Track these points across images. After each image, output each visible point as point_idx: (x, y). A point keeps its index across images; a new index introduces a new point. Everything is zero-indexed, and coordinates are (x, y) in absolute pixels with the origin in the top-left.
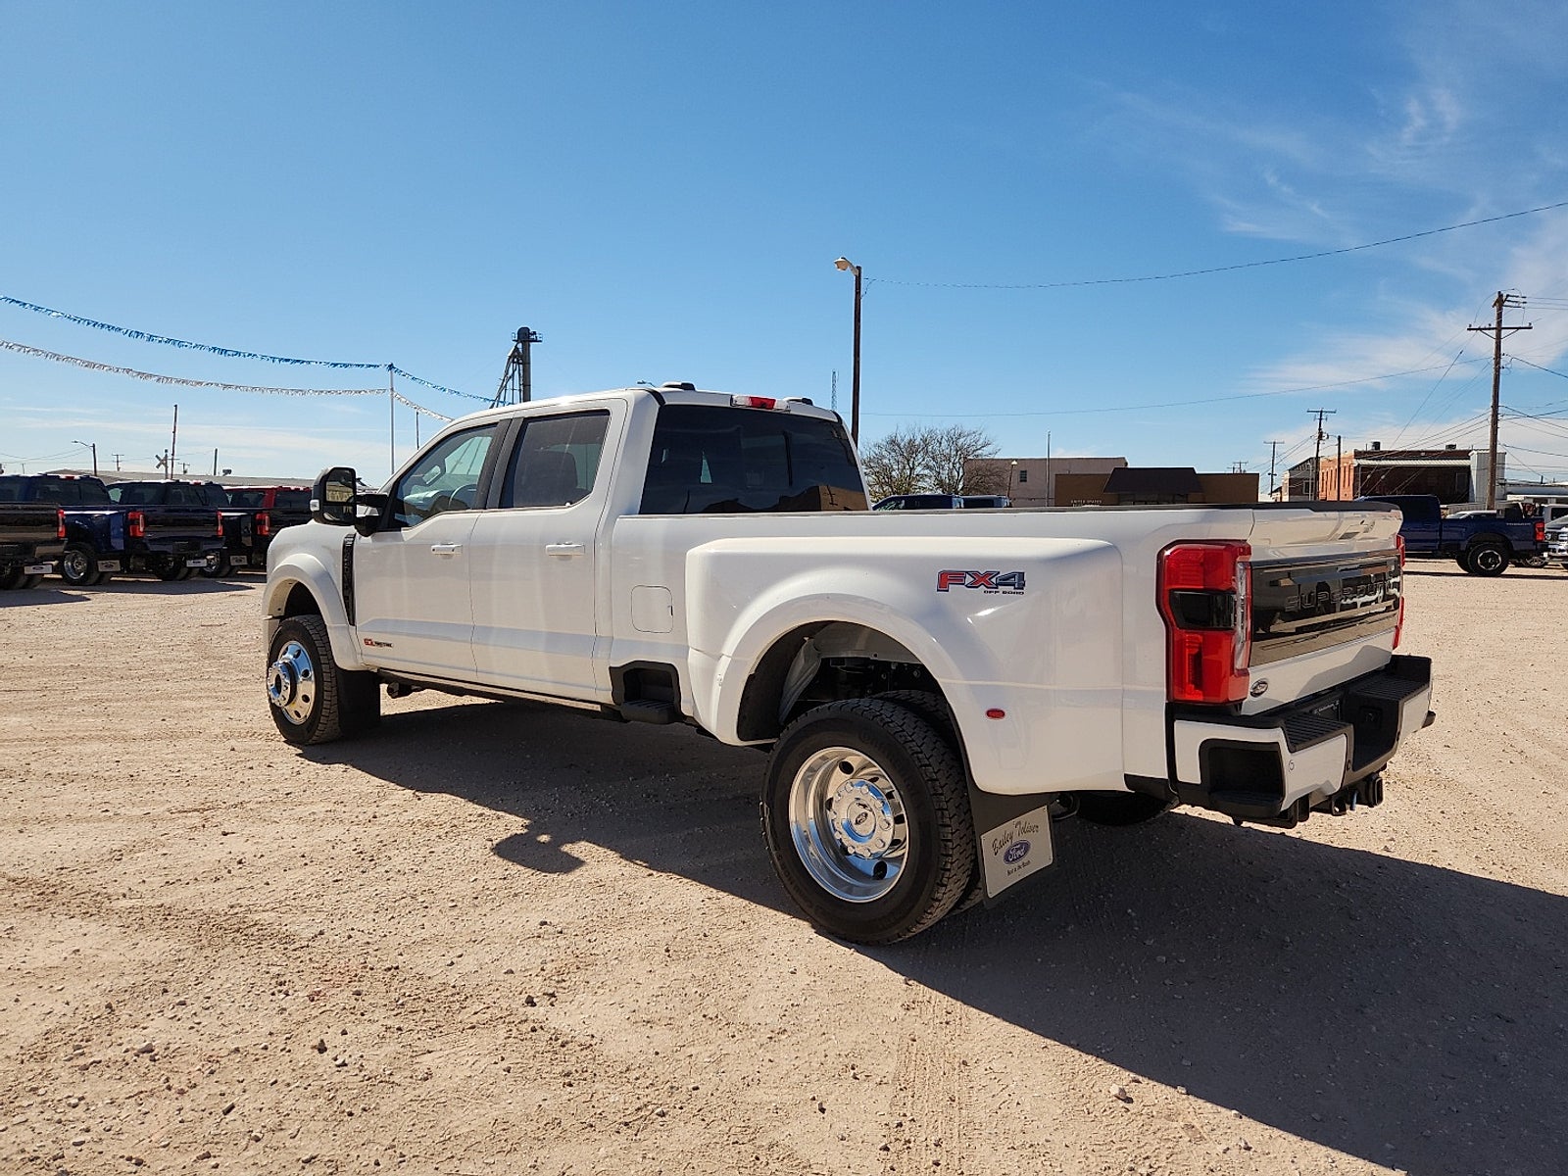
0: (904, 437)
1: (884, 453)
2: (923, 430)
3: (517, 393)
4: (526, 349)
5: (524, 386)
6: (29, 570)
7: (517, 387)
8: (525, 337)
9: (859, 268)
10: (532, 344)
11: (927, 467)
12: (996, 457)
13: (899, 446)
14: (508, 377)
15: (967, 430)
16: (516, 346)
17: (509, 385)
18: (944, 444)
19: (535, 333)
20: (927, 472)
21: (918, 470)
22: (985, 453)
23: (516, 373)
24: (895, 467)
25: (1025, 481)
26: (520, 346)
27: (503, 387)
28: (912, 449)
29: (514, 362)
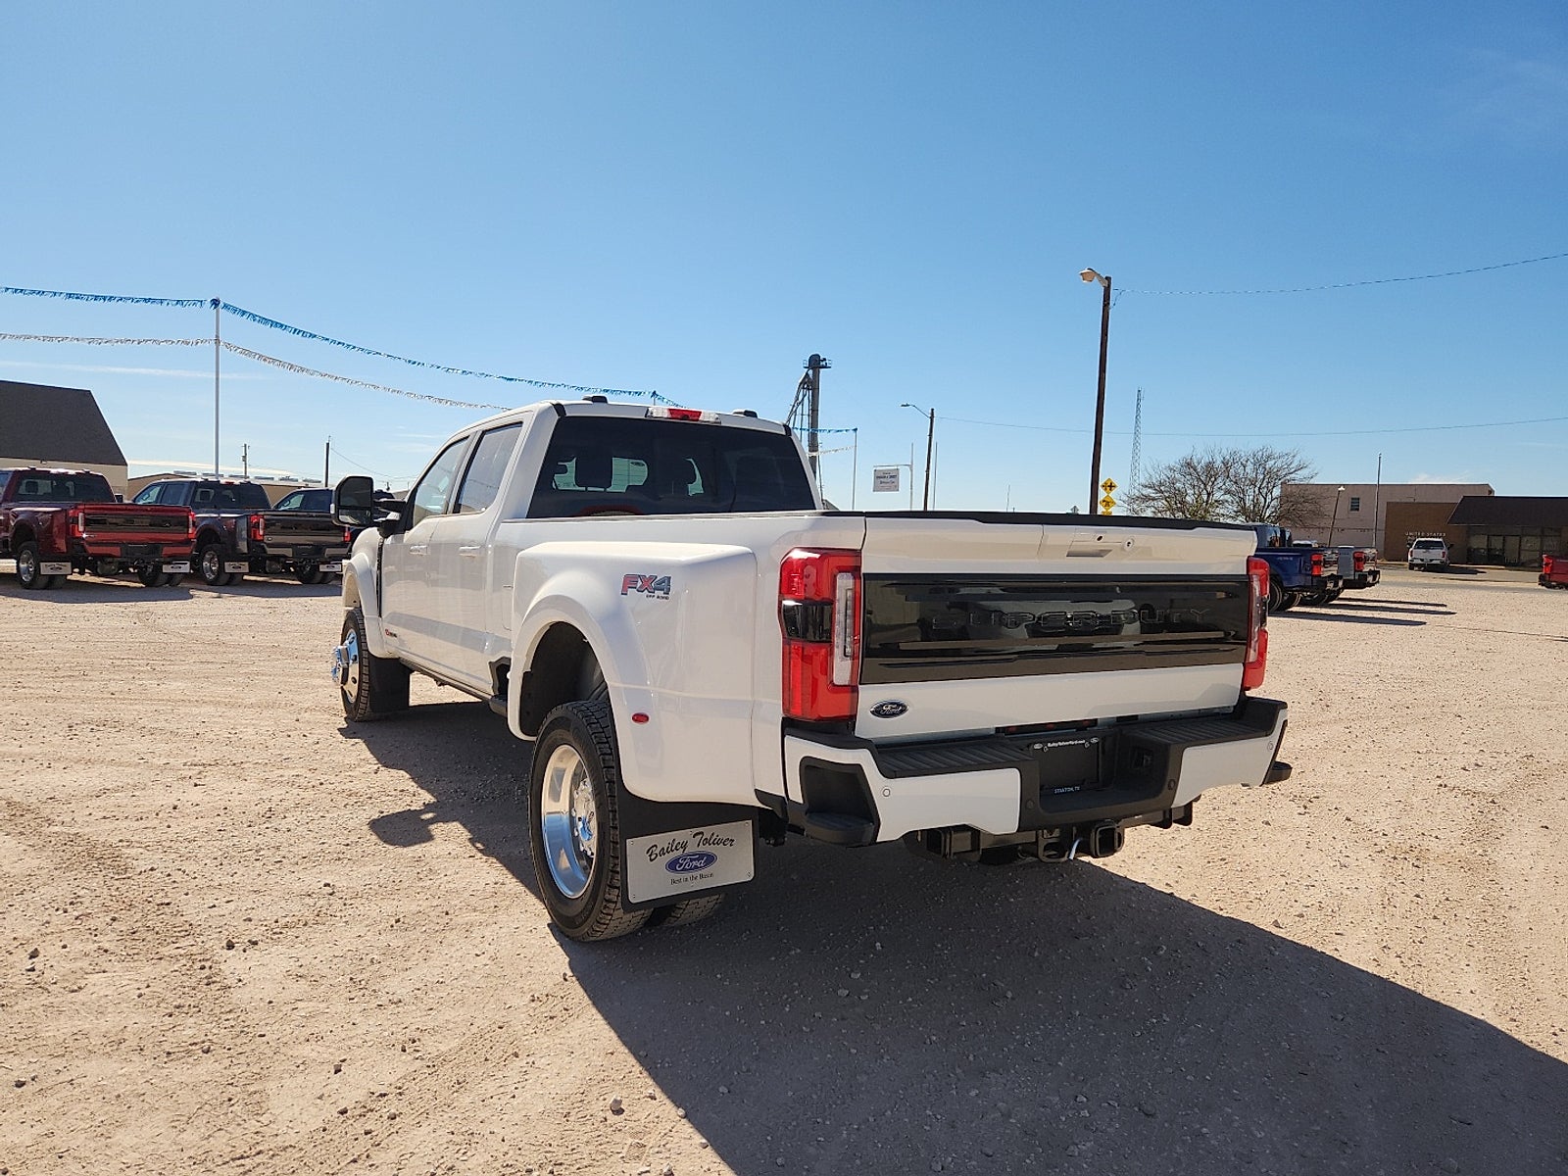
0: (1202, 458)
1: (1178, 476)
2: (1224, 451)
3: (806, 418)
4: (816, 375)
5: (813, 410)
6: (323, 568)
7: (806, 412)
8: (816, 363)
9: (1108, 279)
10: (822, 370)
11: (1228, 492)
12: (1312, 482)
13: (1195, 470)
14: (798, 402)
15: (1277, 451)
16: (807, 374)
17: (799, 411)
18: (1250, 467)
19: (825, 359)
20: (1227, 497)
21: (1218, 495)
22: (1299, 477)
23: (806, 398)
24: (1189, 492)
25: (1358, 510)
26: (811, 372)
27: (793, 412)
28: (1210, 474)
29: (803, 388)
